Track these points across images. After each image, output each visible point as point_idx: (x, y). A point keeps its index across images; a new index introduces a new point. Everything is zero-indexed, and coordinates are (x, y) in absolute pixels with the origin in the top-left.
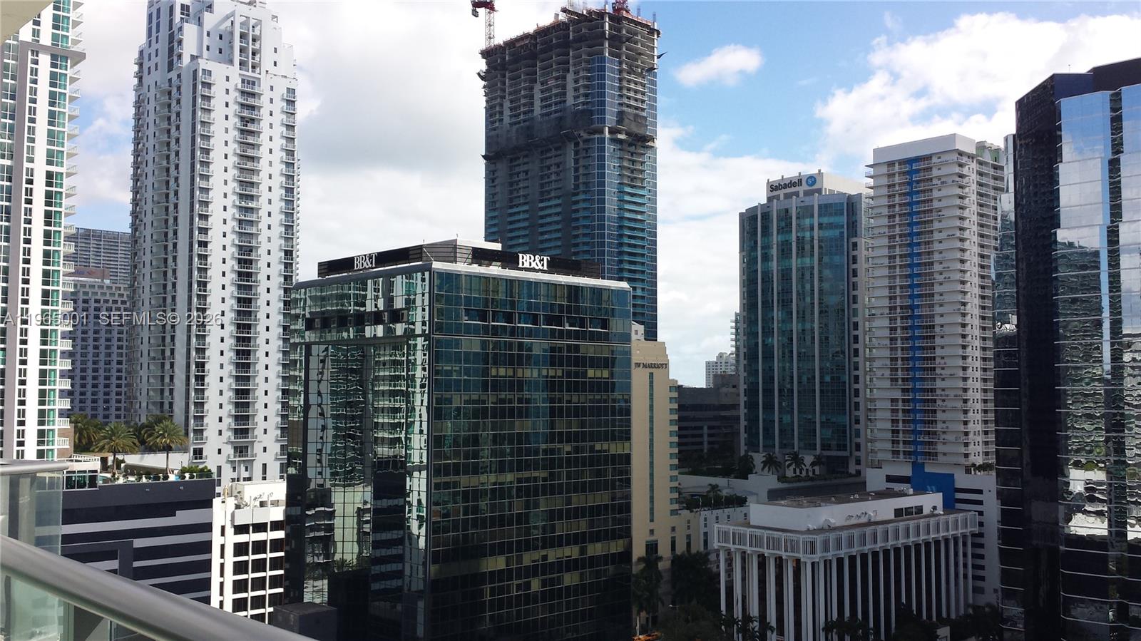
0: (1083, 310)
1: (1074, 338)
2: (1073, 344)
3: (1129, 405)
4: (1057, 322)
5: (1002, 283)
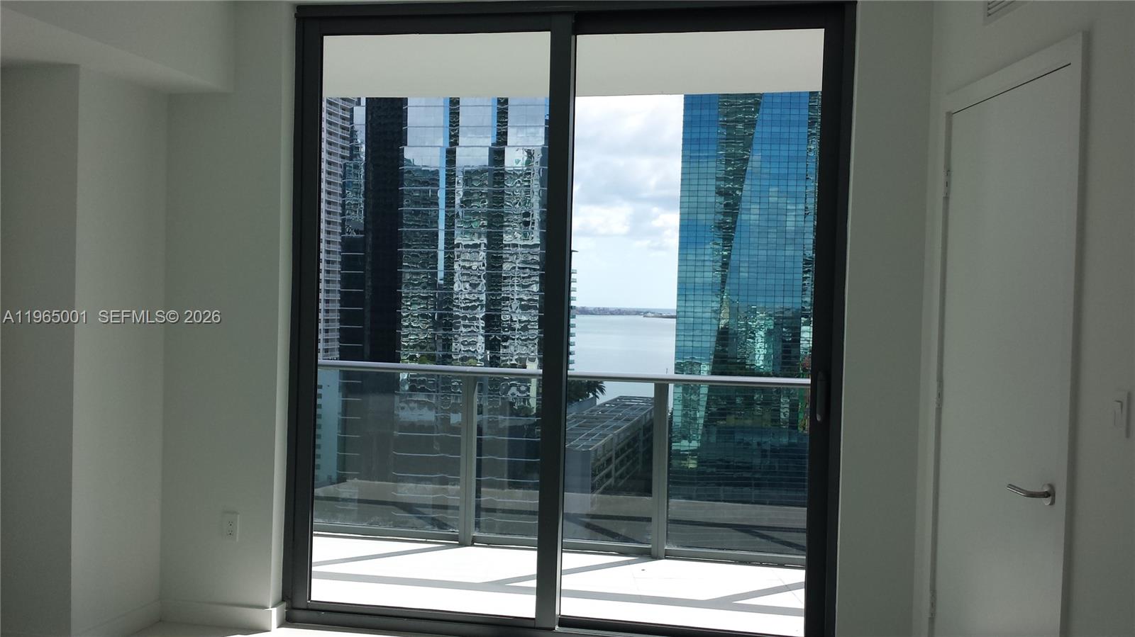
0: (423, 222)
1: (415, 246)
2: (414, 251)
3: (458, 307)
4: (402, 231)
5: (352, 191)
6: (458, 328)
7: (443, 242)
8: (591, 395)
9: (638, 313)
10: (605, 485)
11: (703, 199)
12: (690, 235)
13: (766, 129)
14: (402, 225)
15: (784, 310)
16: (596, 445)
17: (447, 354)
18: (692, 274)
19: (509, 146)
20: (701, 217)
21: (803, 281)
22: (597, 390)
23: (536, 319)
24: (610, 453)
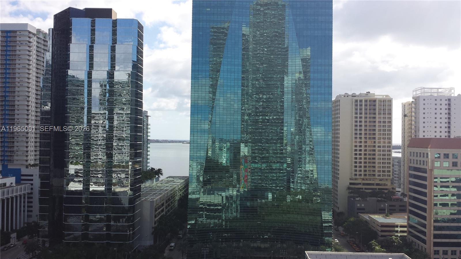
0: (77, 103)
1: (73, 113)
2: (73, 116)
4: (67, 107)
5: (45, 89)
6: (93, 149)
7: (86, 112)
8: (157, 176)
9: (180, 142)
10: (161, 215)
11: (201, 95)
12: (195, 110)
13: (226, 67)
14: (67, 104)
15: (234, 140)
16: (157, 198)
17: (88, 161)
18: (196, 126)
19: (116, 71)
20: (200, 102)
21: (241, 128)
22: (159, 174)
23: (129, 145)
24: (163, 201)
